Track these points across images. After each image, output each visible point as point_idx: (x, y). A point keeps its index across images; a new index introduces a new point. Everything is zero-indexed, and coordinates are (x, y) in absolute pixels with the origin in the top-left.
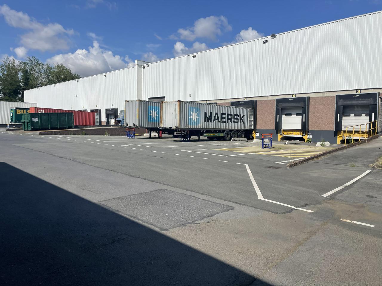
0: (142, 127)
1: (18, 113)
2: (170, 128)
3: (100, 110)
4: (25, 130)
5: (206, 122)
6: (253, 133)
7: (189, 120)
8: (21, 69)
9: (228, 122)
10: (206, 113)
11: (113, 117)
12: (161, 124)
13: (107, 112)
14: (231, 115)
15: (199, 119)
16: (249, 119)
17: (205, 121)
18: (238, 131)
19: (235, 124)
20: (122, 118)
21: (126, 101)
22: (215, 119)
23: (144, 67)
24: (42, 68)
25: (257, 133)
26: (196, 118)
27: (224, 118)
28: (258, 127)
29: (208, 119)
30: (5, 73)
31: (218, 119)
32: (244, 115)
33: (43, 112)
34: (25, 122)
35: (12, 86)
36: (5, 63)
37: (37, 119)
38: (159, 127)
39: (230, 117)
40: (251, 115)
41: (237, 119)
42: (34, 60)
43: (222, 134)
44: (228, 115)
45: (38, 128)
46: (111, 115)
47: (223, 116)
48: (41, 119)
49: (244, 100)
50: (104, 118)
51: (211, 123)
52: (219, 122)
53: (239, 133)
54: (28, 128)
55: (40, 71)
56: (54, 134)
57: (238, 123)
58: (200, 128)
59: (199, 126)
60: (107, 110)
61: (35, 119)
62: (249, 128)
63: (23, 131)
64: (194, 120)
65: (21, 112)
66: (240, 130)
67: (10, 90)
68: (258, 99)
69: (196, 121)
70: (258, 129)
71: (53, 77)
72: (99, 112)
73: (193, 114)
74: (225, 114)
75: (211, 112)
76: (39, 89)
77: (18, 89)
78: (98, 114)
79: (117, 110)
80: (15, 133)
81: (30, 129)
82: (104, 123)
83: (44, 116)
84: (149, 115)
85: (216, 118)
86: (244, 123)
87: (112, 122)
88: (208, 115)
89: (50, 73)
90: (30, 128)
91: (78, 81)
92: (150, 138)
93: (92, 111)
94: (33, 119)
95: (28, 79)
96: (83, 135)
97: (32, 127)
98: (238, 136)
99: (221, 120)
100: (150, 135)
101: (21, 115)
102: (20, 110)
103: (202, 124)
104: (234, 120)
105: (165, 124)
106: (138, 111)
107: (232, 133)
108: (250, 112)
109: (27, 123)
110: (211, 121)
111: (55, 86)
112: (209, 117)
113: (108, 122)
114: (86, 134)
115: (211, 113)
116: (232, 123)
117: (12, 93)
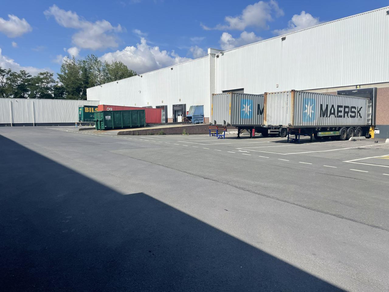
0: (234, 125)
1: (86, 111)
2: (280, 125)
3: (166, 107)
4: (98, 129)
5: (321, 118)
6: (371, 129)
7: (304, 116)
8: (81, 67)
9: (344, 117)
10: (321, 105)
11: (180, 113)
12: (264, 121)
13: (174, 108)
14: (348, 107)
15: (314, 113)
16: (367, 112)
17: (321, 116)
18: (354, 127)
19: (352, 118)
20: (193, 114)
21: (213, 95)
22: (331, 114)
23: (218, 56)
24: (100, 66)
25: (377, 129)
26: (311, 112)
27: (341, 112)
28: (378, 123)
29: (324, 113)
30: (67, 72)
31: (334, 114)
32: (361, 108)
33: (112, 110)
34: (97, 121)
35: (75, 84)
36: (66, 62)
37: (110, 117)
38: (263, 125)
39: (347, 110)
40: (369, 107)
41: (354, 112)
42: (93, 58)
43: (338, 132)
44: (345, 107)
45: (111, 126)
46: (178, 111)
47: (340, 109)
48: (113, 117)
49: (356, 88)
50: (170, 115)
51: (327, 118)
52: (335, 117)
53: (355, 130)
54: (101, 127)
55: (99, 69)
56: (132, 134)
57: (355, 118)
58: (314, 125)
59: (314, 123)
60: (174, 106)
61: (108, 118)
62: (367, 123)
63: (96, 130)
64: (309, 115)
65: (89, 110)
66: (357, 126)
67: (73, 88)
68: (378, 87)
69: (310, 116)
70: (378, 124)
71: (110, 74)
72: (165, 108)
73: (308, 108)
74: (341, 107)
75: (322, 104)
76: (102, 87)
77: (80, 87)
78: (164, 111)
79: (185, 105)
80: (90, 133)
81: (104, 129)
82: (170, 120)
83: (117, 114)
84: (242, 110)
85: (332, 112)
86: (361, 117)
87: (180, 119)
88: (324, 108)
89: (108, 70)
90: (103, 127)
91: (142, 76)
92: (239, 137)
93: (157, 107)
94: (106, 117)
95: (88, 77)
96: (160, 134)
97: (106, 126)
98: (354, 134)
99: (338, 114)
100: (238, 134)
101: (89, 113)
102: (88, 108)
103: (317, 120)
104: (351, 114)
105: (270, 120)
106: (230, 106)
107: (348, 131)
108: (368, 104)
109: (100, 121)
110: (327, 116)
111: (117, 83)
112: (325, 111)
113: (175, 120)
114: (164, 134)
115: (327, 106)
116: (349, 118)
117: (75, 92)
